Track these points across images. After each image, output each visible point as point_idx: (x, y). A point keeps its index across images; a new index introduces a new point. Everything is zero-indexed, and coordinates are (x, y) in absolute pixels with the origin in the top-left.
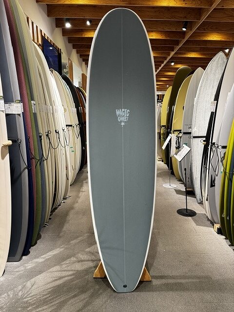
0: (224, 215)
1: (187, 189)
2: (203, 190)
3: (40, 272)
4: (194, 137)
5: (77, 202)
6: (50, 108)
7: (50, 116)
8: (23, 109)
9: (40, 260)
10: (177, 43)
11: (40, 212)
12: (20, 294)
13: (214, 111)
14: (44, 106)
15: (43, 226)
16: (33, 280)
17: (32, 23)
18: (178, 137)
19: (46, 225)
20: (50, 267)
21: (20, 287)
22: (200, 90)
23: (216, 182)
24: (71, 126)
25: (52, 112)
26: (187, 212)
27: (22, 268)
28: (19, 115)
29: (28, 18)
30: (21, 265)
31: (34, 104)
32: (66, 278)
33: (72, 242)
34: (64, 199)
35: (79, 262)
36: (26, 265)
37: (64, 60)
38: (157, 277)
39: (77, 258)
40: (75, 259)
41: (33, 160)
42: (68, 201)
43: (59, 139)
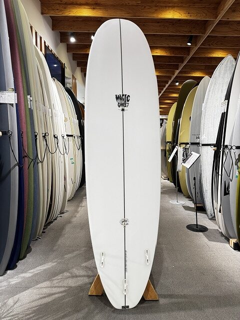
2: (214, 201)
3: (27, 288)
4: (203, 145)
5: (75, 217)
6: (49, 111)
8: (17, 100)
9: (28, 275)
10: (182, 60)
13: (225, 111)
15: (34, 238)
16: (17, 297)
17: (36, 33)
19: (38, 238)
20: (38, 283)
22: (208, 94)
23: (230, 190)
24: (72, 136)
25: (50, 115)
26: (197, 228)
27: (5, 283)
28: (12, 105)
29: (31, 27)
30: (4, 280)
31: (31, 101)
32: (57, 296)
33: (66, 256)
34: (62, 213)
35: (73, 277)
36: (11, 280)
38: (165, 296)
39: (71, 273)
40: (68, 274)
41: (26, 159)
42: (65, 215)
43: (58, 144)
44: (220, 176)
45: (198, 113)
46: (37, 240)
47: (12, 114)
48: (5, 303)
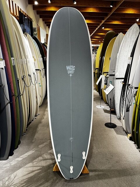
0: (135, 130)
1: (112, 110)
3: (20, 167)
4: (117, 79)
5: (43, 118)
6: (24, 61)
7: (25, 66)
8: (5, 64)
9: (20, 159)
11: (19, 128)
12: (7, 183)
13: (130, 64)
14: (20, 60)
15: (22, 135)
16: (15, 173)
17: (12, 2)
18: (106, 77)
20: (26, 164)
21: (7, 178)
22: (121, 48)
23: (130, 109)
24: (39, 70)
26: (111, 125)
27: (8, 165)
30: (8, 163)
31: (13, 60)
32: (36, 172)
33: (40, 146)
34: (36, 116)
35: (44, 160)
36: (11, 162)
37: (34, 25)
39: (43, 157)
40: (41, 158)
41: (14, 97)
42: (38, 117)
43: (31, 80)
44: (125, 101)
45: (115, 57)
46: (23, 135)
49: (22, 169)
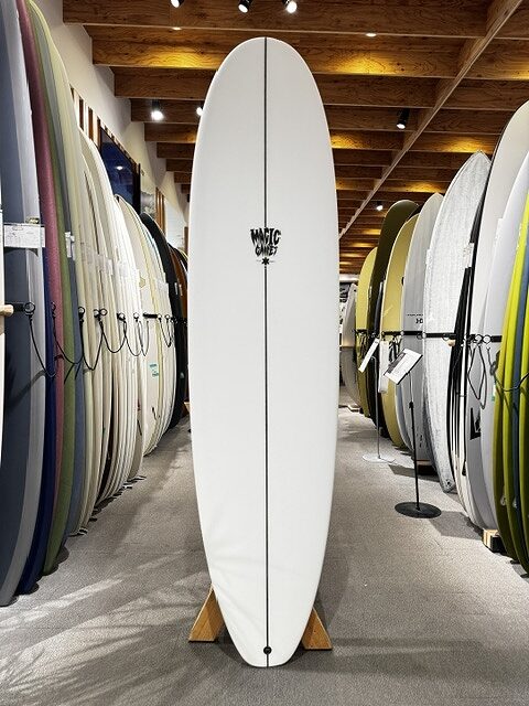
0: (505, 501)
1: (418, 463)
2: (453, 452)
3: (59, 629)
6: (107, 264)
8: (44, 242)
9: (61, 604)
10: (388, 158)
11: (69, 488)
13: (471, 266)
15: (74, 531)
16: (39, 645)
17: (81, 102)
18: (394, 344)
19: (81, 531)
20: (82, 618)
21: (4, 662)
22: (439, 231)
23: (482, 426)
24: (155, 316)
25: (111, 273)
26: (418, 509)
27: (14, 621)
28: (35, 251)
29: (72, 90)
30: (12, 615)
31: (72, 242)
32: (123, 643)
33: (141, 567)
35: (155, 607)
36: (26, 614)
38: (345, 643)
39: (152, 600)
40: (146, 602)
41: (61, 361)
42: (139, 486)
43: (125, 332)
44: (462, 399)
46: (79, 534)
47: (35, 269)
48: (16, 658)
49: (67, 632)
